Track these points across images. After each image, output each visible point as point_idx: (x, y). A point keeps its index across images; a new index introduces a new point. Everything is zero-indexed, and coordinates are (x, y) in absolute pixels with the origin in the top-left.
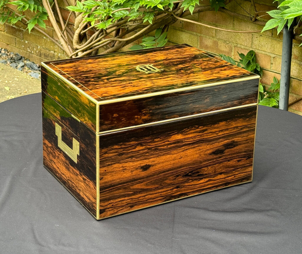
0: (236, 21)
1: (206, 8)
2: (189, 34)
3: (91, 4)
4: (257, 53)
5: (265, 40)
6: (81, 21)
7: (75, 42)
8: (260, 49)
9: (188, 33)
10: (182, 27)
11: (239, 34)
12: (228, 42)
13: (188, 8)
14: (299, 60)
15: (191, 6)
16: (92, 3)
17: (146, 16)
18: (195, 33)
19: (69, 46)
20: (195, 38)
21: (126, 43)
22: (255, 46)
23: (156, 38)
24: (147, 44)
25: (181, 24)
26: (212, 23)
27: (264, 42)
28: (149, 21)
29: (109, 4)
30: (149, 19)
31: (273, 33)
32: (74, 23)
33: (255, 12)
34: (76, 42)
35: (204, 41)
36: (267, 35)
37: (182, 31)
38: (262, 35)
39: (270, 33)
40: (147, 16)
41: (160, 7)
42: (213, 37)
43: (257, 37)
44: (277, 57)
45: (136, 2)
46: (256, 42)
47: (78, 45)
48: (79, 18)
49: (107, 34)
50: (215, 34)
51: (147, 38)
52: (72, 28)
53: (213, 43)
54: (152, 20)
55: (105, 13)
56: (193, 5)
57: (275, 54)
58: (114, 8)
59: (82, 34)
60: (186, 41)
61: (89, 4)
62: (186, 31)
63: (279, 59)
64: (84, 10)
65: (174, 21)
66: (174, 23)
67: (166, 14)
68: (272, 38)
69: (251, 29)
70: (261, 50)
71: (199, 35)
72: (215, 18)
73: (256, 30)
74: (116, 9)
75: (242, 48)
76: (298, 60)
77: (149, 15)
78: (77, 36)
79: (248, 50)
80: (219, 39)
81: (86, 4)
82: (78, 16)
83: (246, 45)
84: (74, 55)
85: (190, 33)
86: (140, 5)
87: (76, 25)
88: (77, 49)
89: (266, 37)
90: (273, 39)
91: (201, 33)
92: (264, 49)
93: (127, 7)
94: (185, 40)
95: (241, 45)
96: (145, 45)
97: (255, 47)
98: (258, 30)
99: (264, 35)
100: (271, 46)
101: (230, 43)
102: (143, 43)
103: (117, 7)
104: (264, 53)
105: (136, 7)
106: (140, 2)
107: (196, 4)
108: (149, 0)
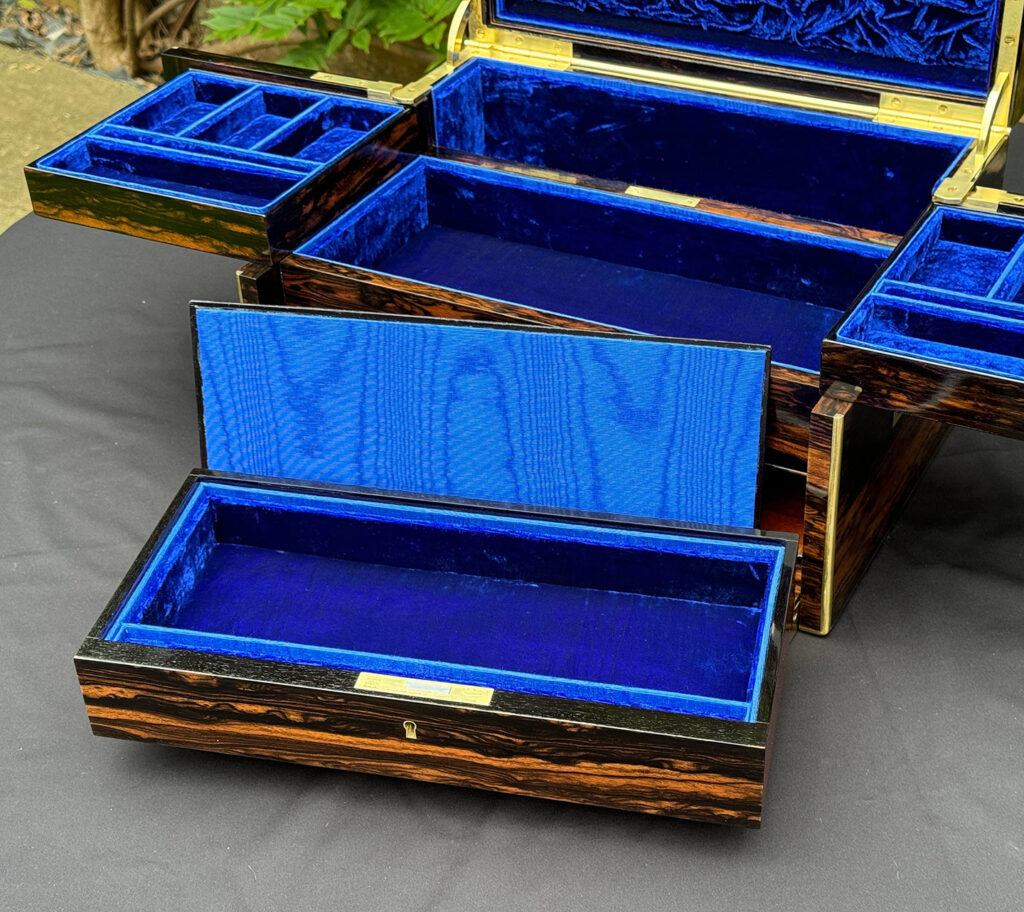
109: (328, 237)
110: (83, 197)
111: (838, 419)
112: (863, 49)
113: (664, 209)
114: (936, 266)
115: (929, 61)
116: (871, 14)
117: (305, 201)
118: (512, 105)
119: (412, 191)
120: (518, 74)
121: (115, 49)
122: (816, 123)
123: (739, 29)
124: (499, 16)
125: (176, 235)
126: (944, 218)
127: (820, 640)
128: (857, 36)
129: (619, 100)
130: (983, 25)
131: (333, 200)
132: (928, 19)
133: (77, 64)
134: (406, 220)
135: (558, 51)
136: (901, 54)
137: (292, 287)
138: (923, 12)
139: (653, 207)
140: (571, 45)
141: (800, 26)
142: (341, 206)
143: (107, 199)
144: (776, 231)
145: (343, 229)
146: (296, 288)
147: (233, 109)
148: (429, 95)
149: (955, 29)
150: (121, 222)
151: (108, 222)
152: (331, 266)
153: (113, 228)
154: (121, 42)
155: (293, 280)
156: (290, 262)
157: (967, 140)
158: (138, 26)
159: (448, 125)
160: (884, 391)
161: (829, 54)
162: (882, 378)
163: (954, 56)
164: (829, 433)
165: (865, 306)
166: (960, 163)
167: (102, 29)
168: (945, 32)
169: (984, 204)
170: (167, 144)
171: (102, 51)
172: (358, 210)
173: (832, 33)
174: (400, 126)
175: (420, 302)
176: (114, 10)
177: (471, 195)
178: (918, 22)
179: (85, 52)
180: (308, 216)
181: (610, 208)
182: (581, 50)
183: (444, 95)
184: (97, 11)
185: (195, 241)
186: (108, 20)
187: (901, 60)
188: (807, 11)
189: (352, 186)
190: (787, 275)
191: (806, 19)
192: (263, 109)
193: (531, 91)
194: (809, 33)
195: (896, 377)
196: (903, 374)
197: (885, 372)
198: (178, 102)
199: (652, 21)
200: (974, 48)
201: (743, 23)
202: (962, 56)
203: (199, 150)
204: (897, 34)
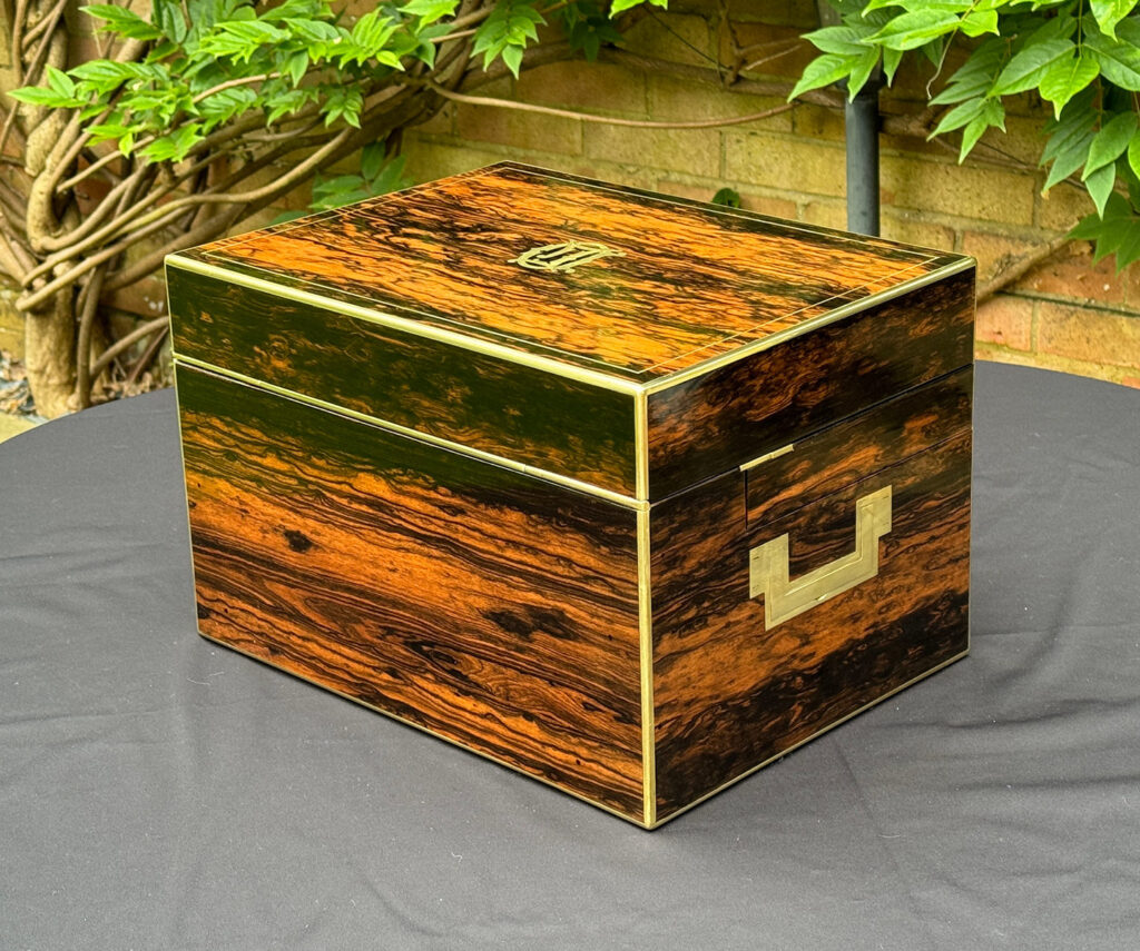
0: (655, 90)
1: (549, 51)
2: (481, 155)
3: (104, 76)
4: (743, 197)
5: (768, 149)
6: (53, 146)
7: (37, 226)
8: (754, 181)
9: (476, 150)
10: (453, 129)
11: (672, 133)
12: (632, 169)
13: (500, 56)
14: (896, 203)
15: (508, 47)
16: (107, 72)
17: (330, 103)
18: (503, 150)
19: (14, 244)
21: (245, 210)
22: (735, 170)
23: (367, 177)
24: (336, 205)
25: (448, 121)
26: (565, 106)
27: (766, 156)
28: (346, 116)
29: (172, 70)
30: (346, 109)
31: (798, 119)
32: (23, 157)
33: (736, 52)
34: (41, 224)
36: (773, 128)
37: (454, 145)
38: (758, 132)
39: (785, 121)
40: (334, 99)
41: (392, 60)
42: (574, 156)
43: (738, 141)
44: (819, 203)
45: (295, 50)
46: (737, 159)
47: (49, 235)
48: (41, 132)
49: (175, 180)
50: (583, 146)
51: (333, 182)
52: (8, 174)
54: (356, 112)
55: (170, 102)
56: (516, 43)
57: (810, 194)
58: (196, 84)
59: (61, 193)
61: (95, 74)
62: (469, 143)
63: (827, 209)
64: (80, 98)
65: (432, 109)
66: (430, 116)
67: (403, 86)
68: (794, 138)
69: (713, 115)
70: (759, 185)
71: (520, 153)
72: (576, 88)
73: (734, 116)
74: (207, 85)
75: (686, 185)
76: (895, 206)
77: (341, 97)
78: (41, 203)
79: (708, 189)
80: (598, 161)
81: (86, 76)
82: (36, 126)
83: (700, 172)
84: (38, 276)
85: (484, 151)
86: (311, 60)
87: (32, 161)
88: (48, 252)
89: (774, 138)
90: (797, 142)
91: (526, 147)
92: (769, 178)
93: (246, 75)
95: (682, 172)
97: (734, 177)
98: (741, 115)
99: (762, 130)
100: (793, 166)
101: (640, 173)
102: (322, 202)
103: (207, 78)
104: (767, 192)
105: (297, 70)
106: (310, 49)
107: (529, 40)
108: (337, 41)
121: (62, 394)
133: (15, 409)
154: (70, 385)
158: (93, 364)
167: (48, 369)
171: (46, 394)
176: (65, 347)
179: (26, 397)
184: (45, 348)
186: (57, 359)
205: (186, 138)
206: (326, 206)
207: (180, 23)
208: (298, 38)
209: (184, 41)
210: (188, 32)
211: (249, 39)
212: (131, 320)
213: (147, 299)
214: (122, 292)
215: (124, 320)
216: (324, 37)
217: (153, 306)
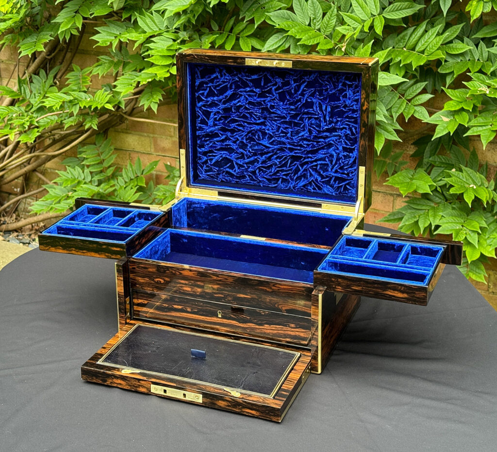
2: (138, 136)
3: (2, 112)
9: (136, 135)
10: (127, 127)
13: (150, 106)
15: (153, 103)
16: (3, 110)
17: (87, 120)
18: (145, 134)
20: (147, 141)
21: (51, 157)
23: (98, 146)
24: (87, 156)
25: (125, 124)
26: (168, 119)
28: (92, 126)
29: (26, 109)
30: (92, 123)
35: (159, 142)
37: (127, 133)
41: (109, 107)
42: (171, 136)
45: (74, 103)
50: (174, 133)
51: (85, 147)
53: (172, 144)
54: (96, 124)
55: (27, 121)
56: (155, 101)
58: (36, 114)
60: (134, 145)
62: (133, 132)
65: (122, 122)
66: (120, 124)
67: (111, 114)
71: (152, 135)
72: (172, 113)
74: (40, 114)
77: (91, 119)
85: (138, 135)
86: (80, 107)
91: (153, 133)
94: (132, 144)
96: (85, 156)
102: (82, 154)
103: (40, 111)
105: (76, 110)
106: (80, 103)
107: (160, 100)
108: (89, 99)
109: (142, 253)
110: (59, 242)
111: (320, 296)
112: (315, 191)
113: (254, 242)
114: (346, 253)
115: (336, 194)
116: (317, 180)
117: (136, 240)
118: (197, 212)
119: (166, 240)
120: (199, 202)
122: (301, 214)
123: (273, 186)
124: (191, 184)
125: (93, 253)
126: (346, 239)
127: (319, 376)
128: (313, 187)
129: (235, 209)
130: (352, 182)
131: (144, 241)
132: (335, 181)
134: (164, 250)
135: (213, 194)
136: (327, 192)
137: (133, 268)
138: (333, 179)
139: (250, 241)
140: (217, 192)
141: (294, 184)
142: (146, 243)
143: (68, 243)
144: (292, 247)
145: (147, 250)
146: (134, 268)
147: (104, 215)
148: (171, 209)
149: (344, 184)
150: (72, 250)
151: (67, 250)
152: (146, 260)
153: (69, 252)
155: (133, 266)
156: (133, 260)
157: (351, 217)
159: (177, 219)
160: (334, 286)
161: (304, 192)
162: (333, 282)
163: (344, 192)
164: (318, 300)
165: (325, 262)
166: (350, 223)
168: (341, 185)
169: (359, 234)
170: (85, 225)
172: (151, 245)
173: (304, 186)
174: (163, 218)
175: (178, 270)
177: (186, 241)
178: (332, 182)
180: (137, 245)
181: (235, 242)
182: (220, 194)
183: (176, 208)
185: (99, 254)
187: (328, 194)
188: (296, 179)
189: (149, 237)
190: (296, 261)
191: (296, 182)
192: (112, 215)
193: (204, 207)
194: (297, 186)
195: (337, 281)
196: (339, 280)
197: (334, 280)
198: (83, 214)
199: (243, 184)
200: (350, 190)
201: (274, 184)
202: (347, 192)
203: (96, 226)
204: (325, 186)
205: (33, 134)
206: (84, 156)
207: (28, 91)
208: (75, 99)
209: (29, 98)
210: (31, 95)
211: (58, 100)
212: (7, 195)
213: (13, 187)
214: (4, 186)
215: (5, 195)
216: (84, 98)
217: (15, 190)
